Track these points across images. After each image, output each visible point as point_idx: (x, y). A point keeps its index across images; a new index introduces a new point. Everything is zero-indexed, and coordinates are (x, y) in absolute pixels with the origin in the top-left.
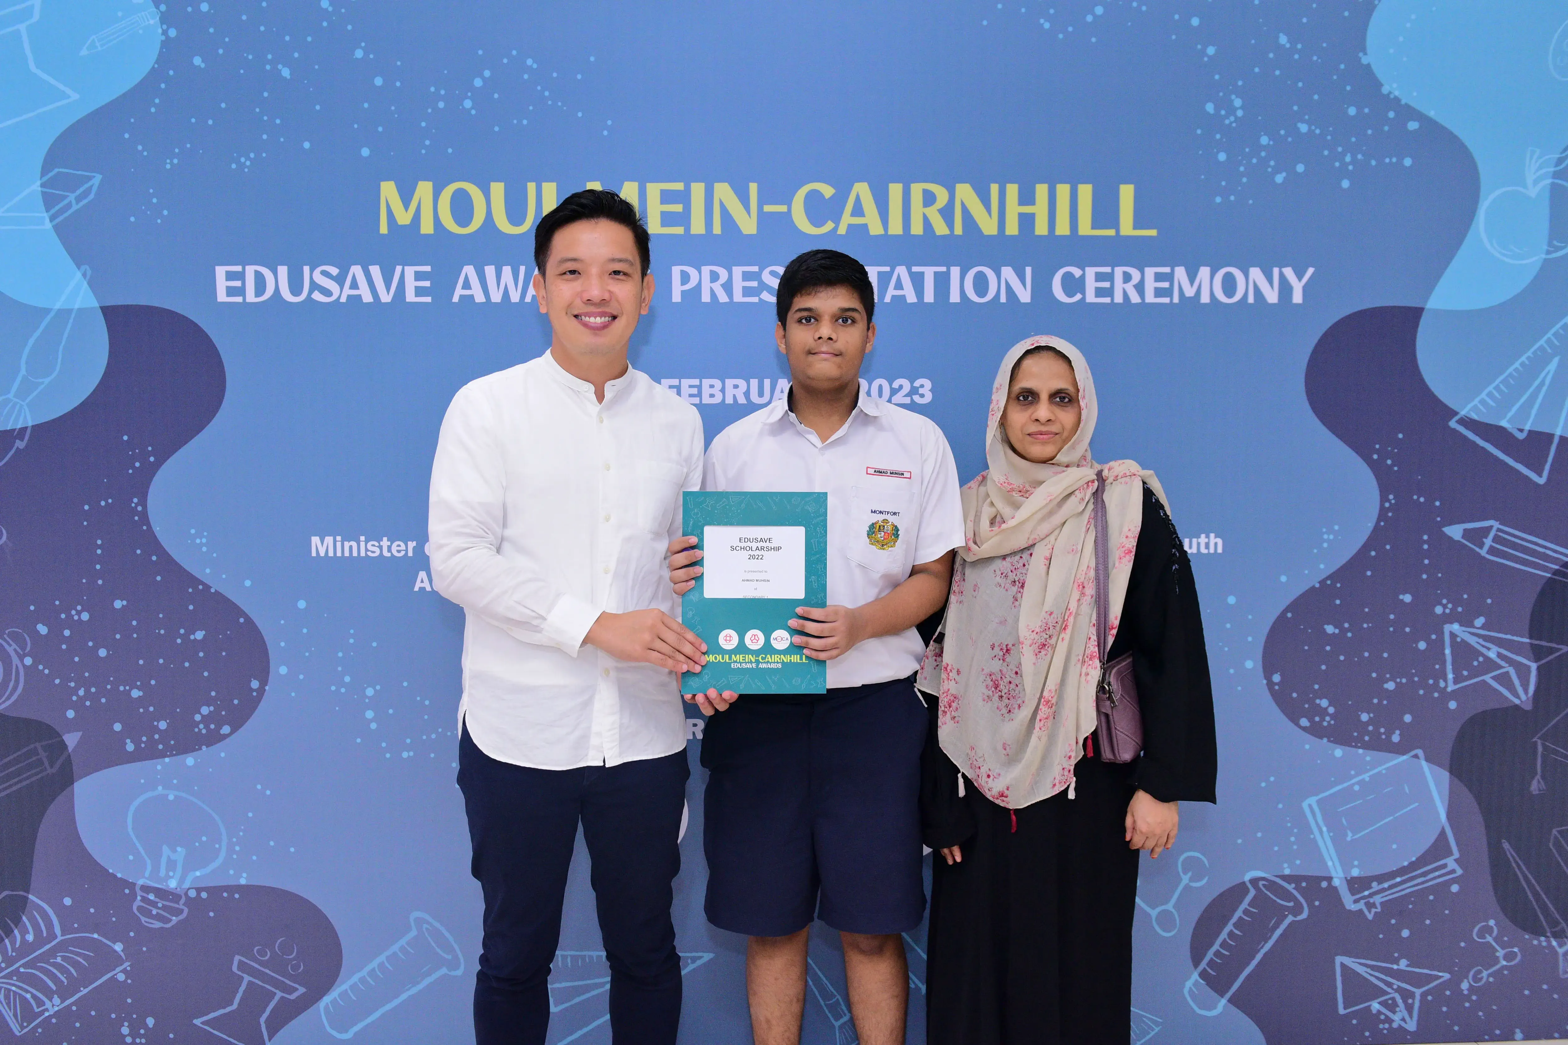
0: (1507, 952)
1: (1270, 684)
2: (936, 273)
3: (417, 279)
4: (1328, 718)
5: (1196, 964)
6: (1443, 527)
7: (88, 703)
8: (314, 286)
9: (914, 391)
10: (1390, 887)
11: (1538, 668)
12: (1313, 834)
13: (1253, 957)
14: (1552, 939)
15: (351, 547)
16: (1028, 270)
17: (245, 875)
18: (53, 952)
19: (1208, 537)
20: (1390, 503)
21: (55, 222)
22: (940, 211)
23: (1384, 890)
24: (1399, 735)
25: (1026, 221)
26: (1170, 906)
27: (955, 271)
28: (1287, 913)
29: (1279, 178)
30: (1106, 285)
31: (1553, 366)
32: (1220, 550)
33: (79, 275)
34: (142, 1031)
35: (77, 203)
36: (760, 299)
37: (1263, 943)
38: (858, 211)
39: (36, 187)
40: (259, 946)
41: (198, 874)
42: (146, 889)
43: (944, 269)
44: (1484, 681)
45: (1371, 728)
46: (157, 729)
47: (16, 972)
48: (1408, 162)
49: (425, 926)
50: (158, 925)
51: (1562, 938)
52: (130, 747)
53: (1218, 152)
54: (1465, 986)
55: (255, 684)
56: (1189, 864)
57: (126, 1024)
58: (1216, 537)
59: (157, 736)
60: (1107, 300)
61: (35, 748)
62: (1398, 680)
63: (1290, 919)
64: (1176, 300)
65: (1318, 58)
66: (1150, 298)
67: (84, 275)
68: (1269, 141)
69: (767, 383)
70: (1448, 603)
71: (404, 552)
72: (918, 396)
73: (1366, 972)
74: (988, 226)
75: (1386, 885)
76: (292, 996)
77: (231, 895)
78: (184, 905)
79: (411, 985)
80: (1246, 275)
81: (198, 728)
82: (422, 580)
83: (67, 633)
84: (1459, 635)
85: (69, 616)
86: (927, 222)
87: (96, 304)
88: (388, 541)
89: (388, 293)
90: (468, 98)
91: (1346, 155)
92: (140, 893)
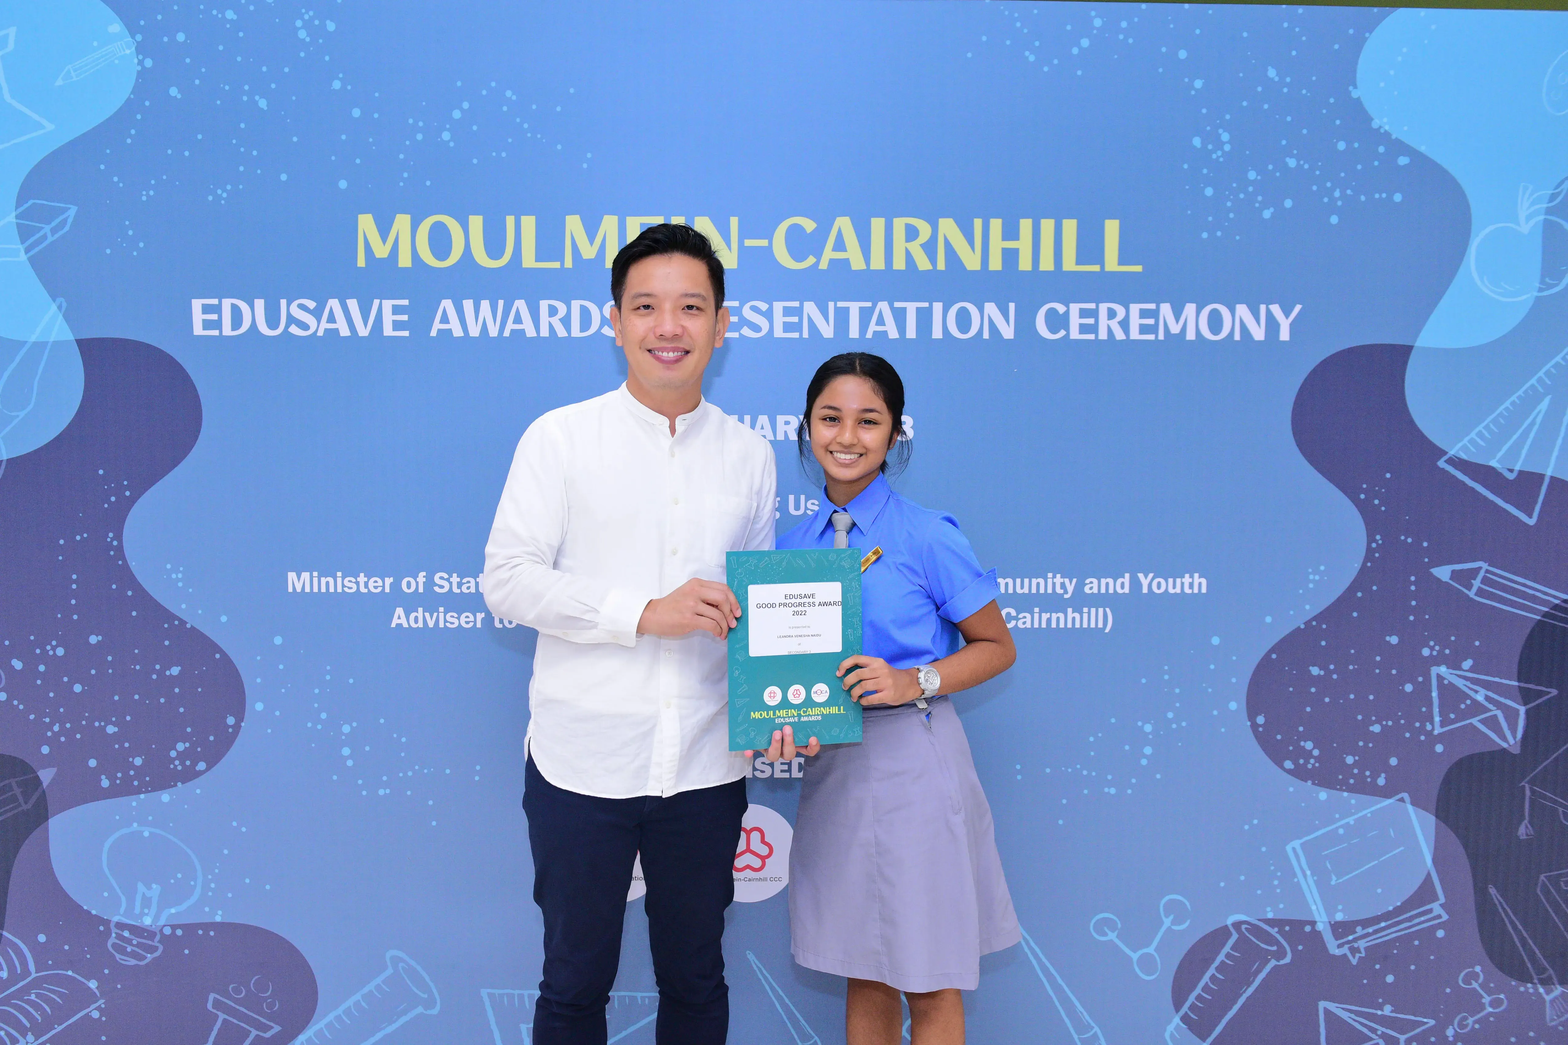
0: (1493, 998)
1: (1254, 726)
2: (918, 309)
3: (393, 314)
4: (1312, 761)
5: (1177, 1010)
6: (1431, 569)
7: (63, 739)
8: (291, 320)
10: (1376, 932)
11: (1527, 712)
12: (1297, 877)
13: (1235, 1003)
14: (1539, 986)
15: (327, 583)
16: (1012, 306)
17: (220, 912)
18: (26, 990)
19: (1192, 577)
20: (1378, 544)
21: (30, 254)
22: (922, 246)
23: (1369, 934)
24: (1385, 778)
25: (1011, 256)
26: (1151, 950)
27: (938, 307)
28: (1270, 957)
29: (1267, 214)
30: (1091, 321)
31: (1544, 405)
32: (1204, 590)
33: (54, 307)
35: (53, 235)
36: (740, 334)
37: (1246, 987)
38: (840, 245)
39: (12, 218)
40: (234, 984)
41: (173, 911)
42: (121, 926)
43: (926, 305)
44: (1471, 724)
45: (1356, 771)
46: (133, 766)
48: (1398, 198)
49: (401, 965)
50: (133, 962)
51: (1549, 985)
52: (105, 783)
53: (1205, 187)
54: (1450, 1032)
55: (231, 721)
56: (1171, 907)
58: (1200, 577)
59: (132, 773)
60: (1092, 337)
61: (10, 783)
62: (1384, 723)
63: (1273, 963)
64: (1161, 337)
65: (1307, 92)
66: (1135, 335)
67: (60, 307)
68: (1257, 176)
70: (1435, 645)
71: (381, 588)
73: (1351, 1017)
74: (972, 261)
75: (1370, 930)
76: (267, 1033)
77: (206, 932)
78: (158, 942)
79: (387, 1024)
80: (1233, 312)
81: (174, 764)
82: (399, 616)
83: (42, 668)
84: (1447, 678)
85: (44, 651)
86: (909, 257)
87: (70, 337)
88: (365, 577)
89: (366, 327)
90: (446, 129)
91: (1335, 190)
92: (114, 930)
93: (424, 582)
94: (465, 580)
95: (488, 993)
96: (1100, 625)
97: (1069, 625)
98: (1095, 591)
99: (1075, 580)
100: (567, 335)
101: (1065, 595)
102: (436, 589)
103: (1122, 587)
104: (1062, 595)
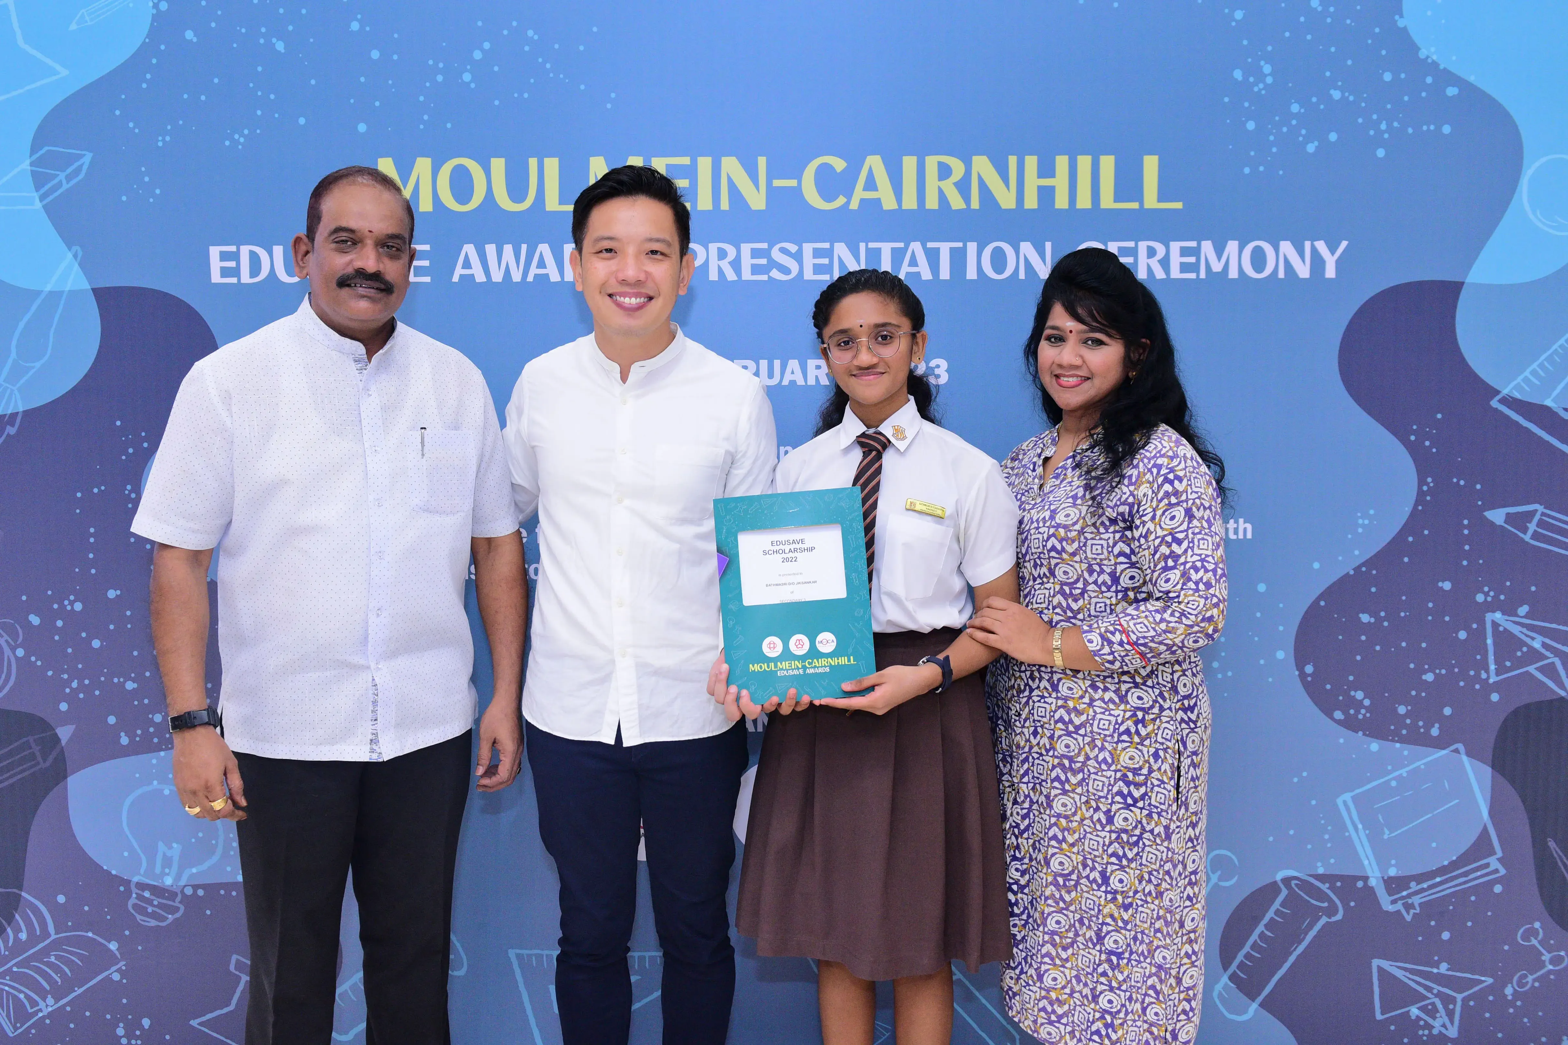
0: (1555, 956)
1: (1303, 675)
2: (951, 249)
4: (1363, 711)
5: (1225, 969)
6: (1484, 511)
7: (81, 695)
10: (1430, 887)
12: (1348, 832)
13: (1285, 960)
16: (1048, 245)
18: (46, 951)
19: (1236, 522)
20: (1429, 487)
21: (45, 202)
22: (956, 184)
23: (1423, 890)
24: (1439, 728)
25: (1046, 194)
27: (972, 247)
28: (1320, 914)
29: (1311, 148)
32: (1249, 536)
33: (70, 255)
34: (138, 1033)
35: (68, 182)
36: (769, 277)
37: (1296, 944)
38: (871, 185)
39: (26, 165)
41: (194, 870)
42: (141, 886)
43: (960, 245)
44: (1527, 672)
45: (1408, 721)
46: (152, 723)
47: (9, 971)
48: (1447, 129)
50: (153, 923)
52: (124, 740)
53: (1247, 121)
54: (1509, 991)
56: (1218, 863)
57: (121, 1025)
58: (1245, 522)
59: (152, 730)
61: (28, 741)
62: (1437, 671)
63: (1324, 920)
64: (1203, 275)
65: (1352, 22)
66: (1175, 273)
67: (75, 256)
68: (1301, 108)
69: (777, 363)
70: (1490, 590)
73: (1405, 976)
74: (1006, 200)
75: (1425, 885)
77: (225, 893)
78: (180, 902)
80: (1277, 249)
83: (60, 623)
84: (1501, 624)
85: (62, 607)
86: (942, 197)
87: (87, 286)
90: (467, 71)
91: (1381, 123)
92: (134, 890)
95: (516, 954)
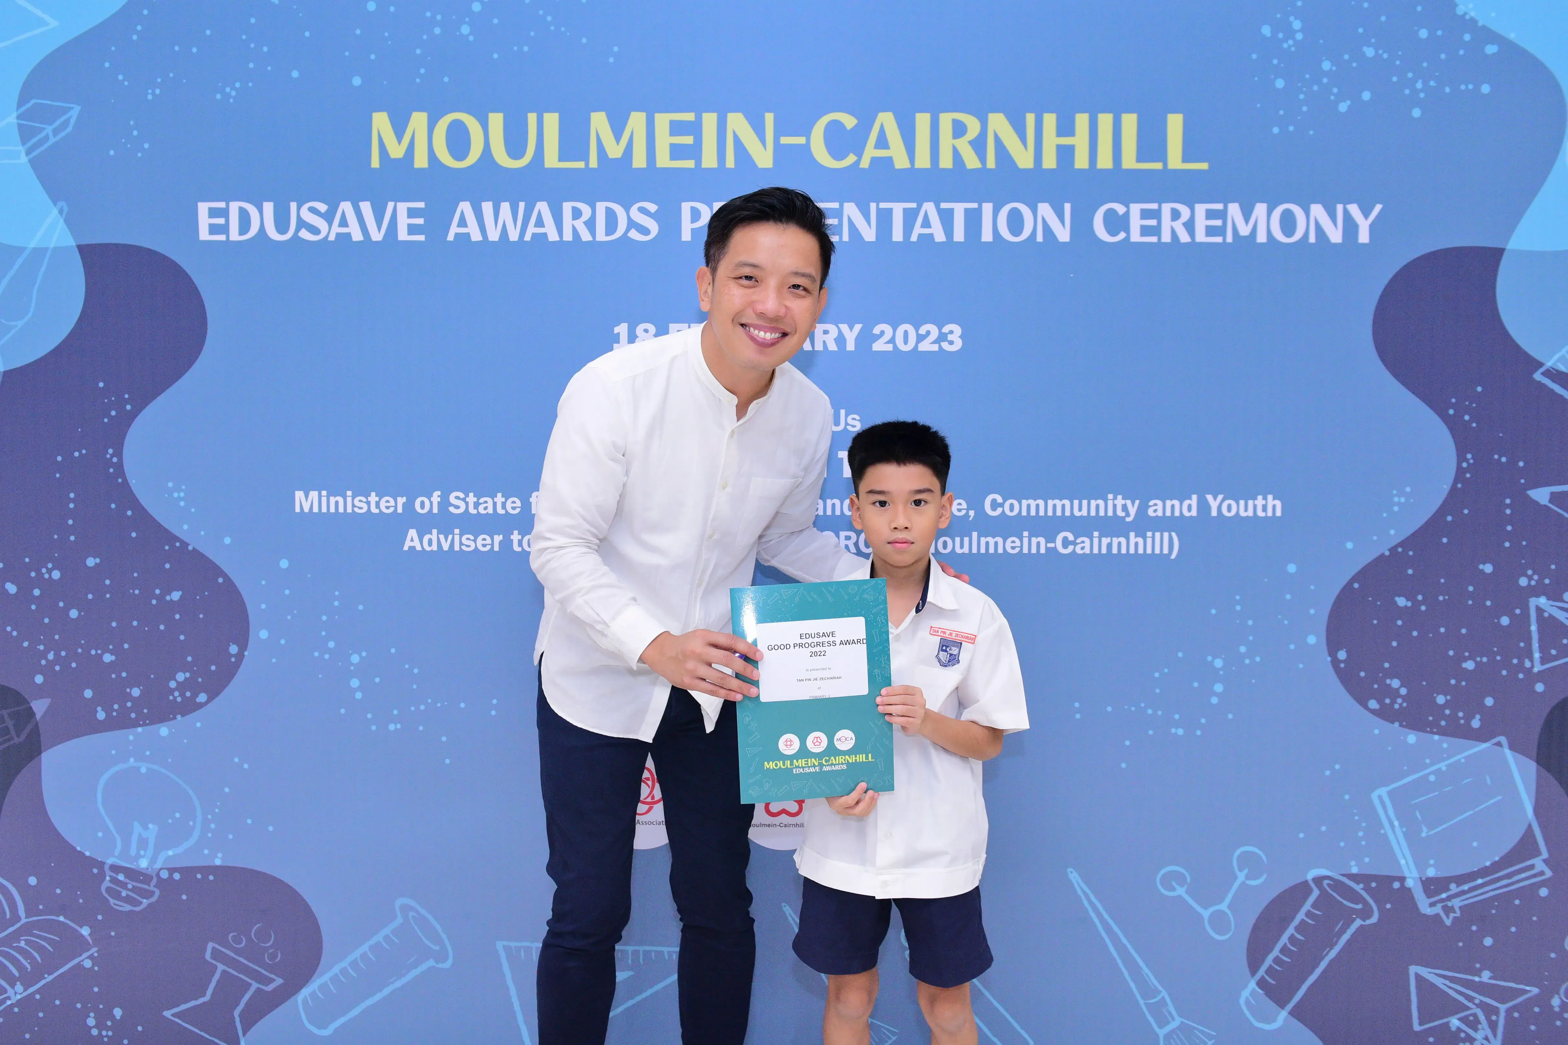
1: (1335, 662)
2: (966, 210)
3: (409, 217)
4: (1399, 700)
5: (1253, 972)
6: (1527, 490)
7: (57, 668)
8: (302, 224)
9: (942, 337)
10: (1472, 890)
12: (1384, 829)
13: (1316, 966)
15: (337, 503)
16: (1067, 207)
17: (220, 855)
18: (16, 936)
19: (1265, 498)
20: (1468, 464)
21: (31, 156)
22: (972, 143)
23: (1464, 892)
24: (1480, 720)
25: (1065, 154)
26: (1224, 907)
27: (987, 208)
28: (1354, 916)
29: (1343, 107)
30: (1153, 222)
32: (1279, 513)
33: (55, 211)
34: (109, 1023)
35: (54, 137)
37: (1328, 949)
38: (882, 142)
39: (12, 119)
40: (234, 932)
41: (170, 853)
42: (115, 869)
43: (975, 205)
45: (1447, 712)
46: (130, 697)
48: (1485, 89)
49: (411, 914)
50: (127, 908)
52: (101, 715)
53: (1276, 78)
54: (1556, 1002)
55: (234, 649)
56: (1246, 860)
57: (92, 1014)
58: (1274, 499)
59: (129, 704)
60: (1154, 239)
62: (1478, 659)
63: (1358, 923)
64: (1229, 239)
66: (1201, 237)
67: (61, 212)
68: (1332, 66)
70: (1534, 574)
71: (394, 508)
72: (947, 343)
73: (1445, 985)
74: (1024, 159)
75: (1466, 887)
76: (267, 987)
77: (205, 877)
78: (154, 886)
79: (395, 978)
80: (1307, 213)
81: (174, 696)
82: (412, 538)
83: (37, 592)
84: (1546, 610)
85: (39, 574)
86: (956, 155)
87: (72, 243)
88: (376, 496)
89: (379, 232)
90: (465, 23)
91: (1417, 81)
92: (108, 873)
93: (438, 502)
94: (482, 500)
95: (504, 946)
96: (1166, 551)
97: (1132, 551)
98: (1160, 513)
99: (1137, 502)
100: (592, 239)
101: (1127, 518)
102: (452, 509)
103: (1190, 508)
104: (1124, 518)
